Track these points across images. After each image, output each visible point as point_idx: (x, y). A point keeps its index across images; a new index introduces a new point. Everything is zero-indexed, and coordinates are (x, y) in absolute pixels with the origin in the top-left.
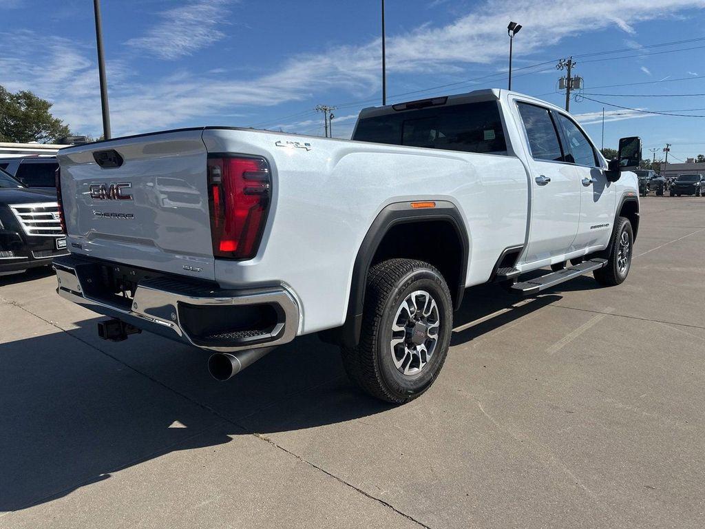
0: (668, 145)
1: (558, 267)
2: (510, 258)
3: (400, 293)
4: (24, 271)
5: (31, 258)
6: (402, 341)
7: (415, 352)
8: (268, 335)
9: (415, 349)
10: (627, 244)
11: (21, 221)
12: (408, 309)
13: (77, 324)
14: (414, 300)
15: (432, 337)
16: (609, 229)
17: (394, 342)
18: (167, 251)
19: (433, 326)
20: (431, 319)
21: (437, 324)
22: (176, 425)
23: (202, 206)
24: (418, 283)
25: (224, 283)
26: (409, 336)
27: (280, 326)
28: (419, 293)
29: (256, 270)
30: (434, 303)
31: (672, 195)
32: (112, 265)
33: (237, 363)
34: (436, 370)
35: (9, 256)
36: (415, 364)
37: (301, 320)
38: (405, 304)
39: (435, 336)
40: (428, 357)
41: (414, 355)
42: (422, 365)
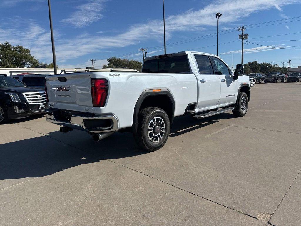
0: (289, 60)
1: (215, 110)
2: (192, 106)
3: (150, 117)
4: (28, 117)
5: (30, 112)
6: (152, 132)
7: (156, 136)
8: (109, 128)
9: (157, 135)
10: (245, 102)
11: (27, 99)
12: (153, 122)
13: (48, 133)
14: (155, 119)
15: (162, 131)
16: (235, 97)
17: (149, 132)
18: (80, 105)
19: (163, 128)
20: (162, 125)
21: (164, 127)
22: (83, 158)
23: (89, 92)
24: (156, 114)
25: (96, 114)
26: (154, 131)
27: (112, 126)
28: (158, 117)
29: (105, 110)
30: (163, 121)
31: (287, 82)
32: (63, 111)
33: (101, 137)
34: (164, 142)
35: (23, 111)
36: (157, 139)
37: (118, 124)
38: (152, 121)
39: (164, 131)
40: (161, 138)
41: (156, 137)
42: (159, 140)
